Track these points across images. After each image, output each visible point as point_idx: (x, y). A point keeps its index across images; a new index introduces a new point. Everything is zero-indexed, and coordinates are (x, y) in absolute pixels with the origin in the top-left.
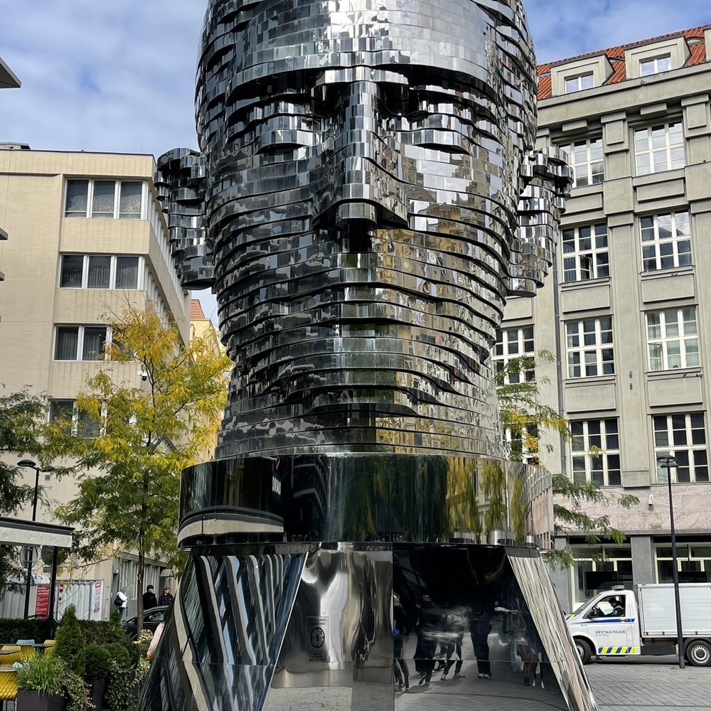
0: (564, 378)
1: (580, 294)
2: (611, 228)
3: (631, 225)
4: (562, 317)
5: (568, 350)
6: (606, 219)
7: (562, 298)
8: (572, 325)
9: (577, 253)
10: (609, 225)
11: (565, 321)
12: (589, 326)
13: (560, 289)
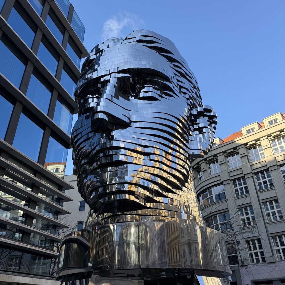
0: (266, 222)
1: (265, 193)
2: (271, 171)
3: (277, 169)
4: (261, 202)
5: (265, 212)
6: (268, 169)
7: (260, 195)
8: (265, 203)
9: (262, 181)
10: (270, 170)
11: (262, 203)
12: (271, 203)
13: (258, 193)
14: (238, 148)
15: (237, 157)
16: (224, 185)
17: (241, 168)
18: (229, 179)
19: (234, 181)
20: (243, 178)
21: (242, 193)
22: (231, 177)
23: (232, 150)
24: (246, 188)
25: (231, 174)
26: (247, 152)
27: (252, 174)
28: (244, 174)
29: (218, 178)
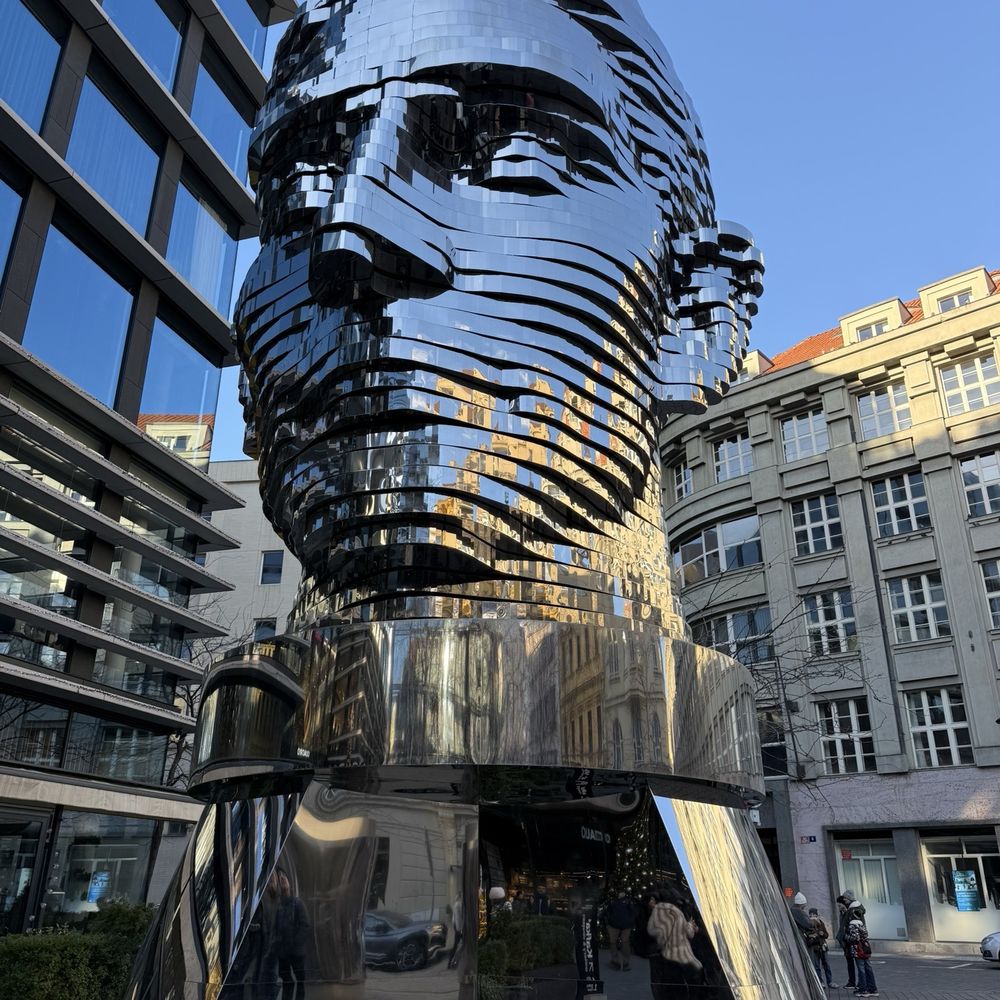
0: (891, 643)
1: (899, 549)
2: (926, 474)
3: (950, 468)
4: (882, 576)
5: (892, 613)
6: (919, 466)
7: (880, 555)
8: (894, 582)
9: (892, 506)
10: (924, 471)
11: (886, 580)
12: (915, 581)
13: (876, 546)
14: (821, 391)
15: (814, 423)
16: (761, 515)
17: (826, 461)
18: (779, 498)
19: (796, 503)
20: (830, 493)
21: (820, 546)
22: (788, 489)
23: (802, 396)
24: (835, 528)
25: (790, 481)
26: (853, 407)
27: (860, 481)
28: (832, 480)
29: (743, 493)
